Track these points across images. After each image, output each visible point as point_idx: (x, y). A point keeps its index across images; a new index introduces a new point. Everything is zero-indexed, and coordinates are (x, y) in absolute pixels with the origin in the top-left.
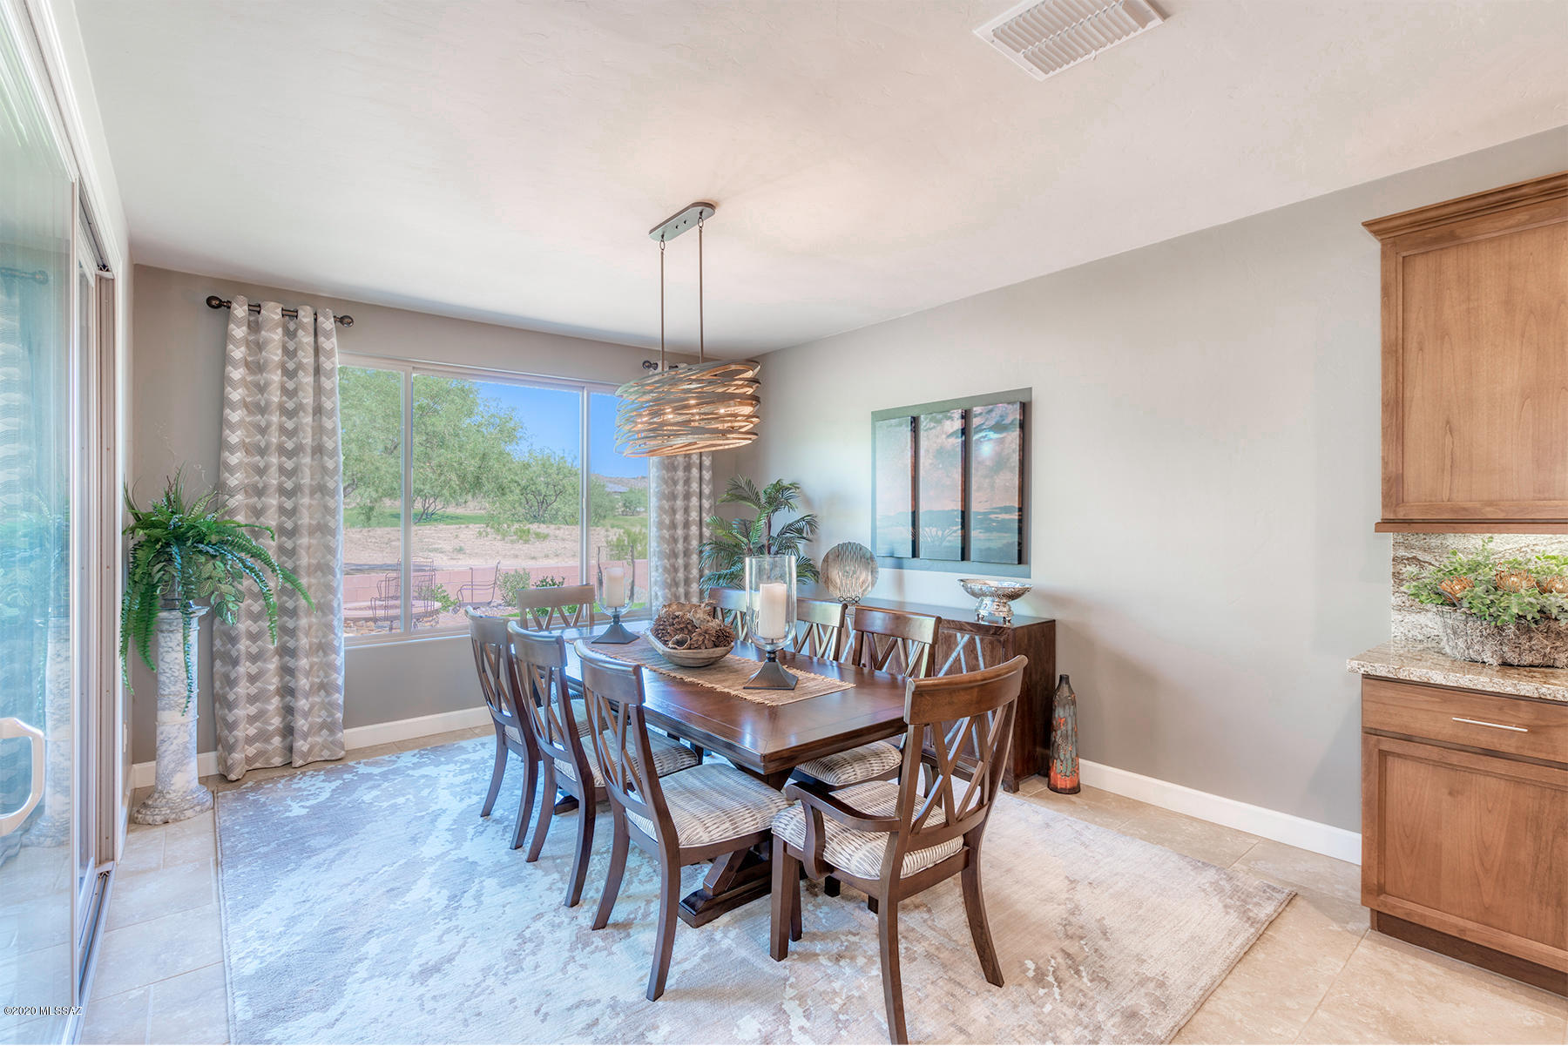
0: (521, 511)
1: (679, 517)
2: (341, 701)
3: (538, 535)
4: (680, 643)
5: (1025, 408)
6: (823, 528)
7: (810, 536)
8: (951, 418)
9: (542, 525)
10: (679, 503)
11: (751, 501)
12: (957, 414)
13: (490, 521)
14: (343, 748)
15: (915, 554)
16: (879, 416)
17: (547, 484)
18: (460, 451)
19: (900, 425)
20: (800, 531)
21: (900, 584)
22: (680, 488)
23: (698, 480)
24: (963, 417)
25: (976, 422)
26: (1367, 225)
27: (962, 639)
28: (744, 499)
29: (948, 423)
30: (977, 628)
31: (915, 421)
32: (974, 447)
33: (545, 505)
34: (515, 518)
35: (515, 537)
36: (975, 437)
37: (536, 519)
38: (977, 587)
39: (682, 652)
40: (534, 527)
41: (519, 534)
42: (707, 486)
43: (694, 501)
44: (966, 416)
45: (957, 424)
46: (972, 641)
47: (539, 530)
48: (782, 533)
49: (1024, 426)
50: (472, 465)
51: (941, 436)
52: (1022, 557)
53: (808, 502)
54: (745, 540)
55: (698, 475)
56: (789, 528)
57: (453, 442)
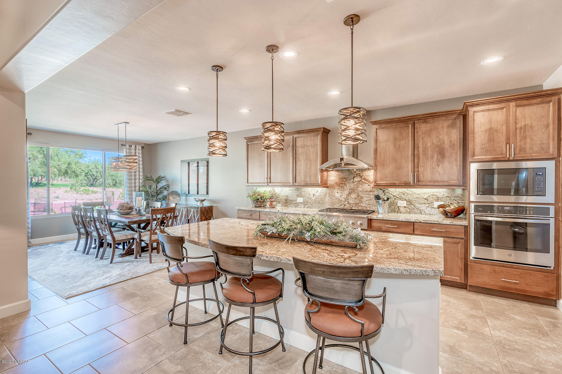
0: (85, 182)
1: (133, 185)
2: (30, 231)
3: (93, 192)
4: (121, 209)
5: (208, 162)
6: (171, 187)
7: (168, 190)
8: (195, 163)
9: (95, 188)
10: (133, 181)
11: (152, 181)
12: (196, 162)
13: (72, 187)
14: (31, 244)
15: (189, 193)
16: (182, 161)
17: (97, 172)
18: (59, 161)
19: (186, 164)
20: (166, 188)
21: (186, 200)
22: (133, 177)
23: (138, 175)
24: (197, 163)
25: (199, 164)
26: (245, 138)
27: (192, 210)
28: (150, 180)
29: (194, 164)
30: (195, 208)
31: (189, 163)
32: (199, 170)
33: (96, 180)
34: (82, 185)
35: (82, 192)
36: (199, 168)
37: (92, 185)
38: (197, 199)
39: (121, 211)
40: (91, 189)
41: (84, 191)
42: (141, 176)
43: (137, 181)
44: (198, 163)
45: (196, 165)
46: (194, 210)
47: (93, 190)
48: (160, 189)
49: (208, 166)
50: (64, 167)
51: (193, 166)
52: (207, 193)
53: (167, 181)
54: (150, 190)
55: (138, 174)
56: (162, 188)
57: (56, 158)
